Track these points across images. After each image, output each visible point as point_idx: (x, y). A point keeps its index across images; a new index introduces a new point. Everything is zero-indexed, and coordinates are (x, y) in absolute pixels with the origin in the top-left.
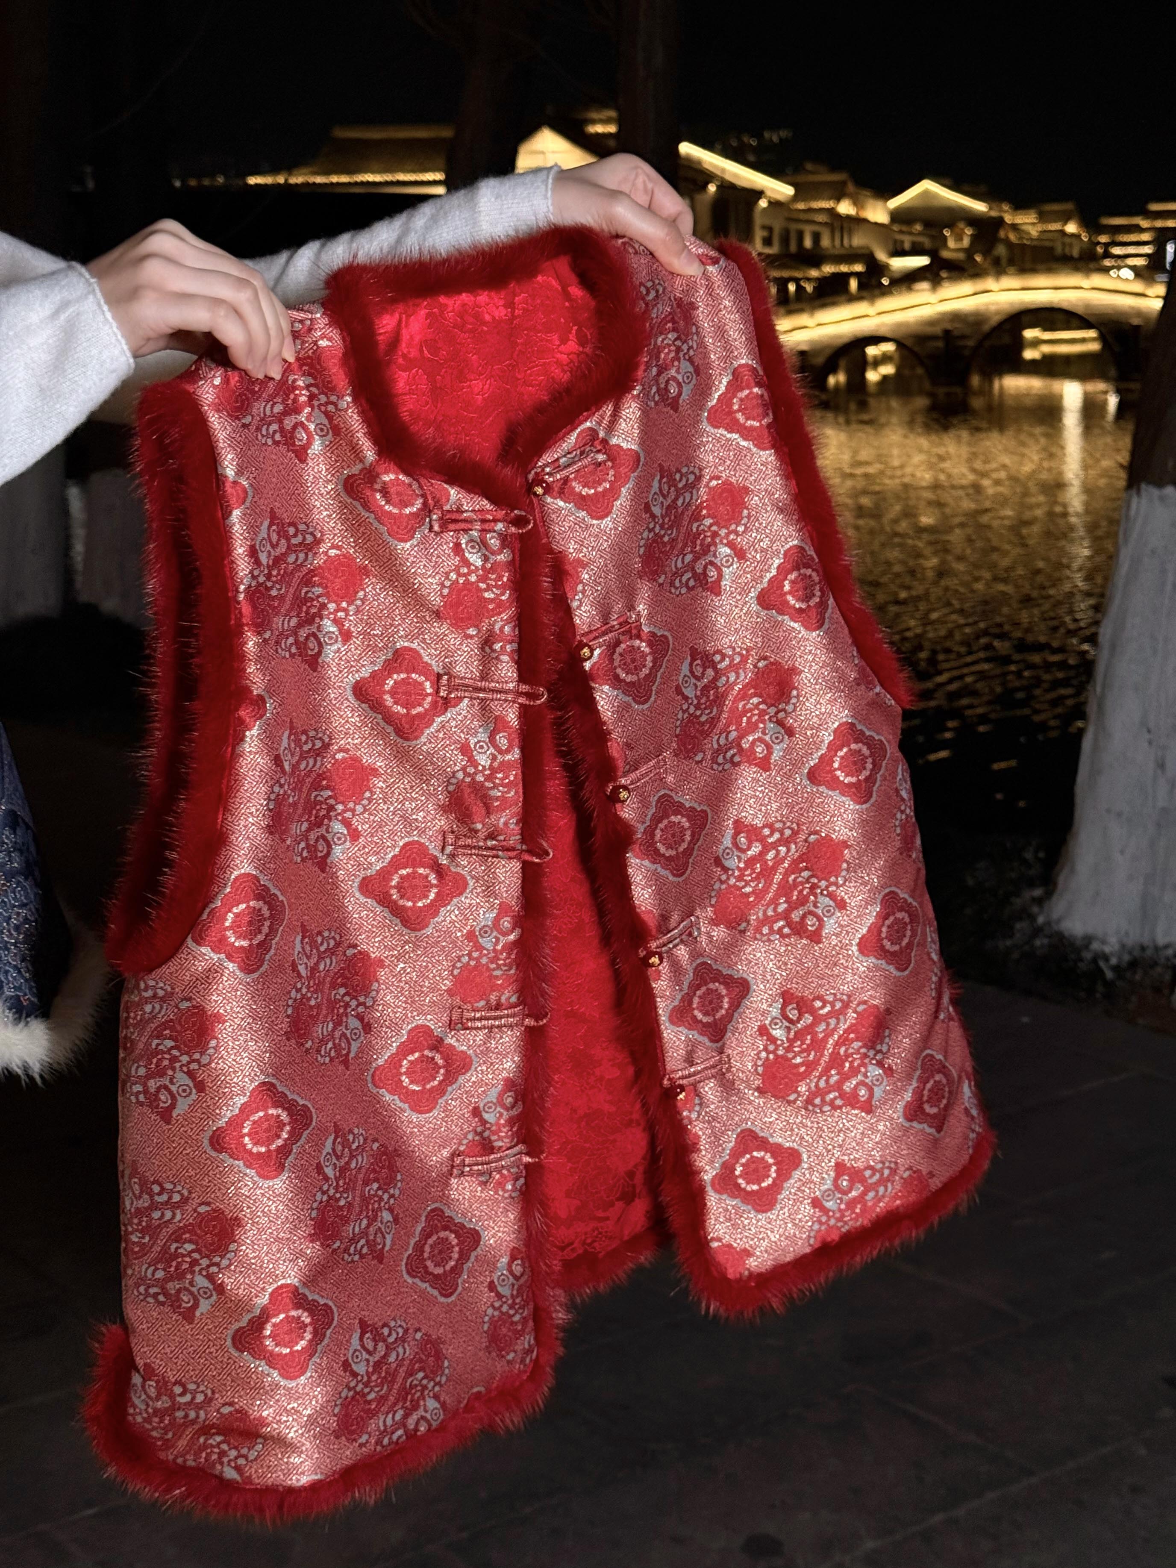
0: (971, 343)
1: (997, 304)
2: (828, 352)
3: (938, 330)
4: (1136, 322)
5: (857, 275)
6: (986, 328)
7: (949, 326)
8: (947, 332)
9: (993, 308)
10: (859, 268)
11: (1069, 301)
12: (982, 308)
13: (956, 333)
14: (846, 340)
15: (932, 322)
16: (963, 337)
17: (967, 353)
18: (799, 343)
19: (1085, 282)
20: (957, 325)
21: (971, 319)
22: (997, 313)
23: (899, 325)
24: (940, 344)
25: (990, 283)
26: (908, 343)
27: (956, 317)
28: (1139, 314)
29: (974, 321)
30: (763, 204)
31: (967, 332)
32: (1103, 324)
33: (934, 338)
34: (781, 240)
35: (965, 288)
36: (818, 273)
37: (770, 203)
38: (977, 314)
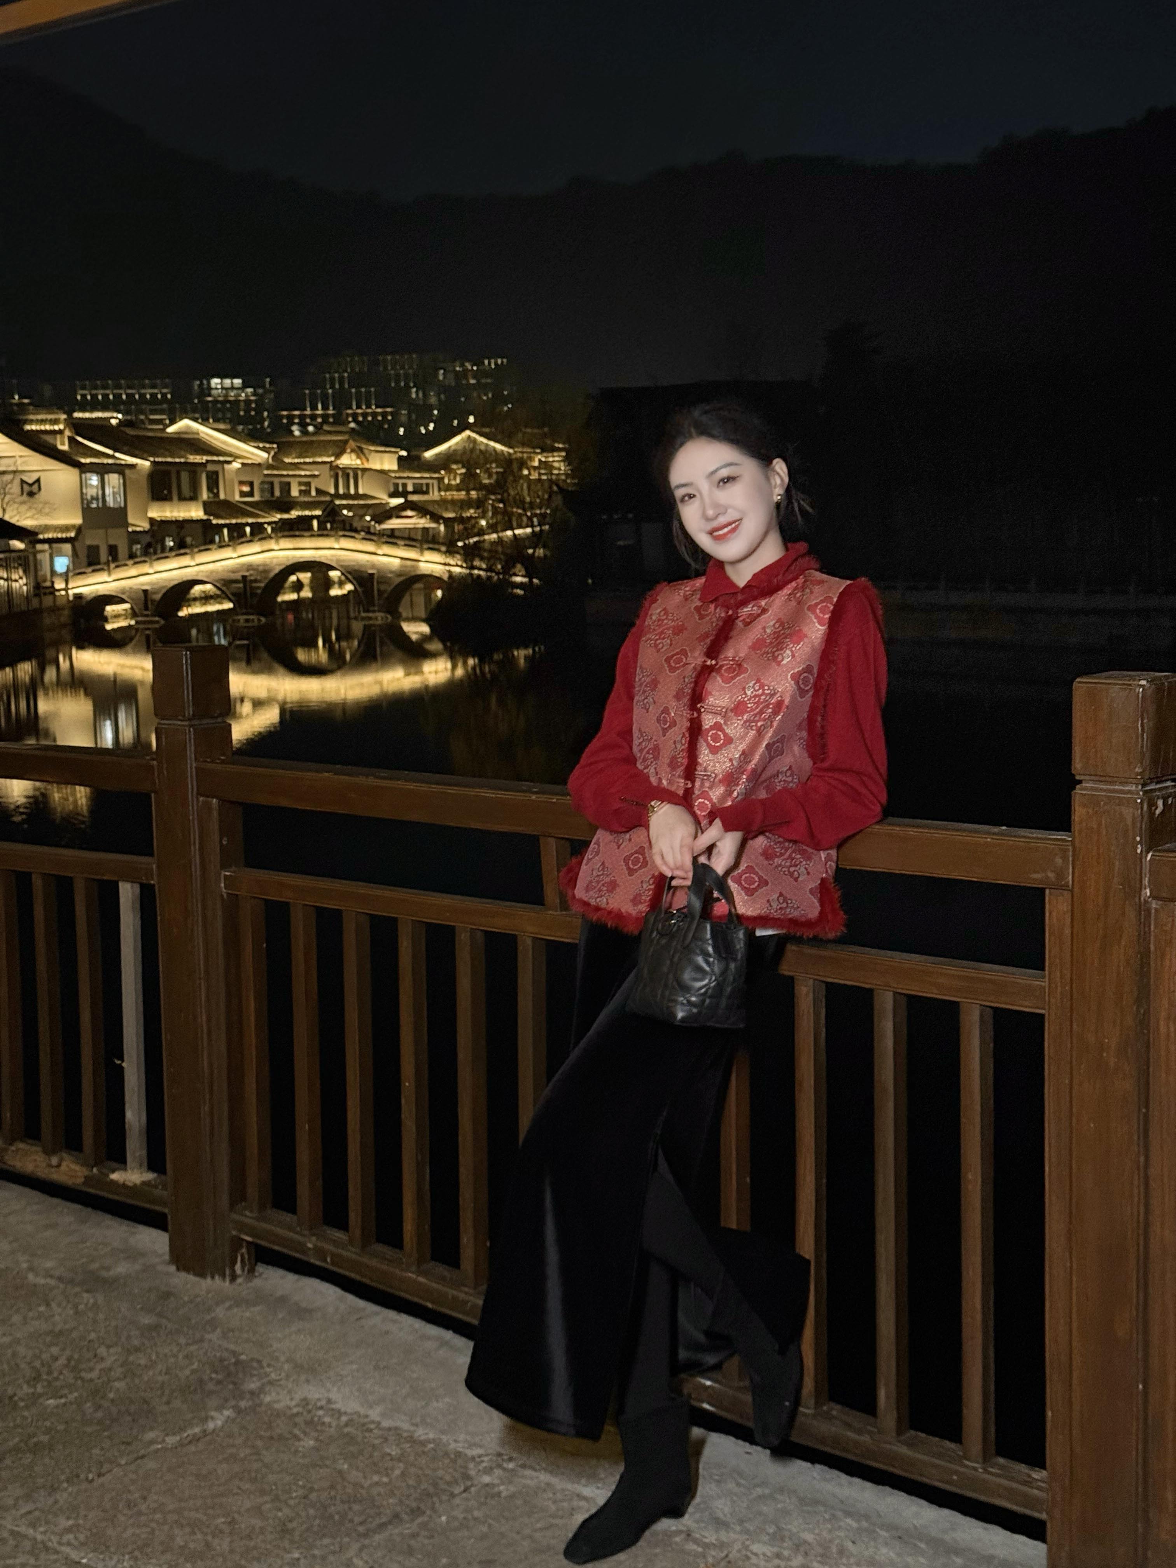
0: (262, 585)
1: (277, 558)
2: (164, 591)
3: (238, 576)
4: (371, 571)
6: (272, 575)
7: (246, 574)
8: (244, 577)
9: (275, 561)
11: (324, 558)
12: (268, 561)
13: (252, 578)
14: (176, 582)
15: (235, 571)
16: (256, 581)
17: (259, 591)
18: (143, 584)
19: (334, 545)
20: (251, 572)
21: (261, 568)
22: (280, 565)
23: (212, 572)
24: (241, 585)
25: (272, 544)
26: (218, 585)
27: (250, 567)
28: (373, 566)
29: (263, 570)
30: (236, 465)
31: (259, 578)
32: (350, 573)
33: (236, 581)
34: (262, 491)
35: (256, 547)
36: (286, 516)
37: (243, 464)
38: (264, 565)
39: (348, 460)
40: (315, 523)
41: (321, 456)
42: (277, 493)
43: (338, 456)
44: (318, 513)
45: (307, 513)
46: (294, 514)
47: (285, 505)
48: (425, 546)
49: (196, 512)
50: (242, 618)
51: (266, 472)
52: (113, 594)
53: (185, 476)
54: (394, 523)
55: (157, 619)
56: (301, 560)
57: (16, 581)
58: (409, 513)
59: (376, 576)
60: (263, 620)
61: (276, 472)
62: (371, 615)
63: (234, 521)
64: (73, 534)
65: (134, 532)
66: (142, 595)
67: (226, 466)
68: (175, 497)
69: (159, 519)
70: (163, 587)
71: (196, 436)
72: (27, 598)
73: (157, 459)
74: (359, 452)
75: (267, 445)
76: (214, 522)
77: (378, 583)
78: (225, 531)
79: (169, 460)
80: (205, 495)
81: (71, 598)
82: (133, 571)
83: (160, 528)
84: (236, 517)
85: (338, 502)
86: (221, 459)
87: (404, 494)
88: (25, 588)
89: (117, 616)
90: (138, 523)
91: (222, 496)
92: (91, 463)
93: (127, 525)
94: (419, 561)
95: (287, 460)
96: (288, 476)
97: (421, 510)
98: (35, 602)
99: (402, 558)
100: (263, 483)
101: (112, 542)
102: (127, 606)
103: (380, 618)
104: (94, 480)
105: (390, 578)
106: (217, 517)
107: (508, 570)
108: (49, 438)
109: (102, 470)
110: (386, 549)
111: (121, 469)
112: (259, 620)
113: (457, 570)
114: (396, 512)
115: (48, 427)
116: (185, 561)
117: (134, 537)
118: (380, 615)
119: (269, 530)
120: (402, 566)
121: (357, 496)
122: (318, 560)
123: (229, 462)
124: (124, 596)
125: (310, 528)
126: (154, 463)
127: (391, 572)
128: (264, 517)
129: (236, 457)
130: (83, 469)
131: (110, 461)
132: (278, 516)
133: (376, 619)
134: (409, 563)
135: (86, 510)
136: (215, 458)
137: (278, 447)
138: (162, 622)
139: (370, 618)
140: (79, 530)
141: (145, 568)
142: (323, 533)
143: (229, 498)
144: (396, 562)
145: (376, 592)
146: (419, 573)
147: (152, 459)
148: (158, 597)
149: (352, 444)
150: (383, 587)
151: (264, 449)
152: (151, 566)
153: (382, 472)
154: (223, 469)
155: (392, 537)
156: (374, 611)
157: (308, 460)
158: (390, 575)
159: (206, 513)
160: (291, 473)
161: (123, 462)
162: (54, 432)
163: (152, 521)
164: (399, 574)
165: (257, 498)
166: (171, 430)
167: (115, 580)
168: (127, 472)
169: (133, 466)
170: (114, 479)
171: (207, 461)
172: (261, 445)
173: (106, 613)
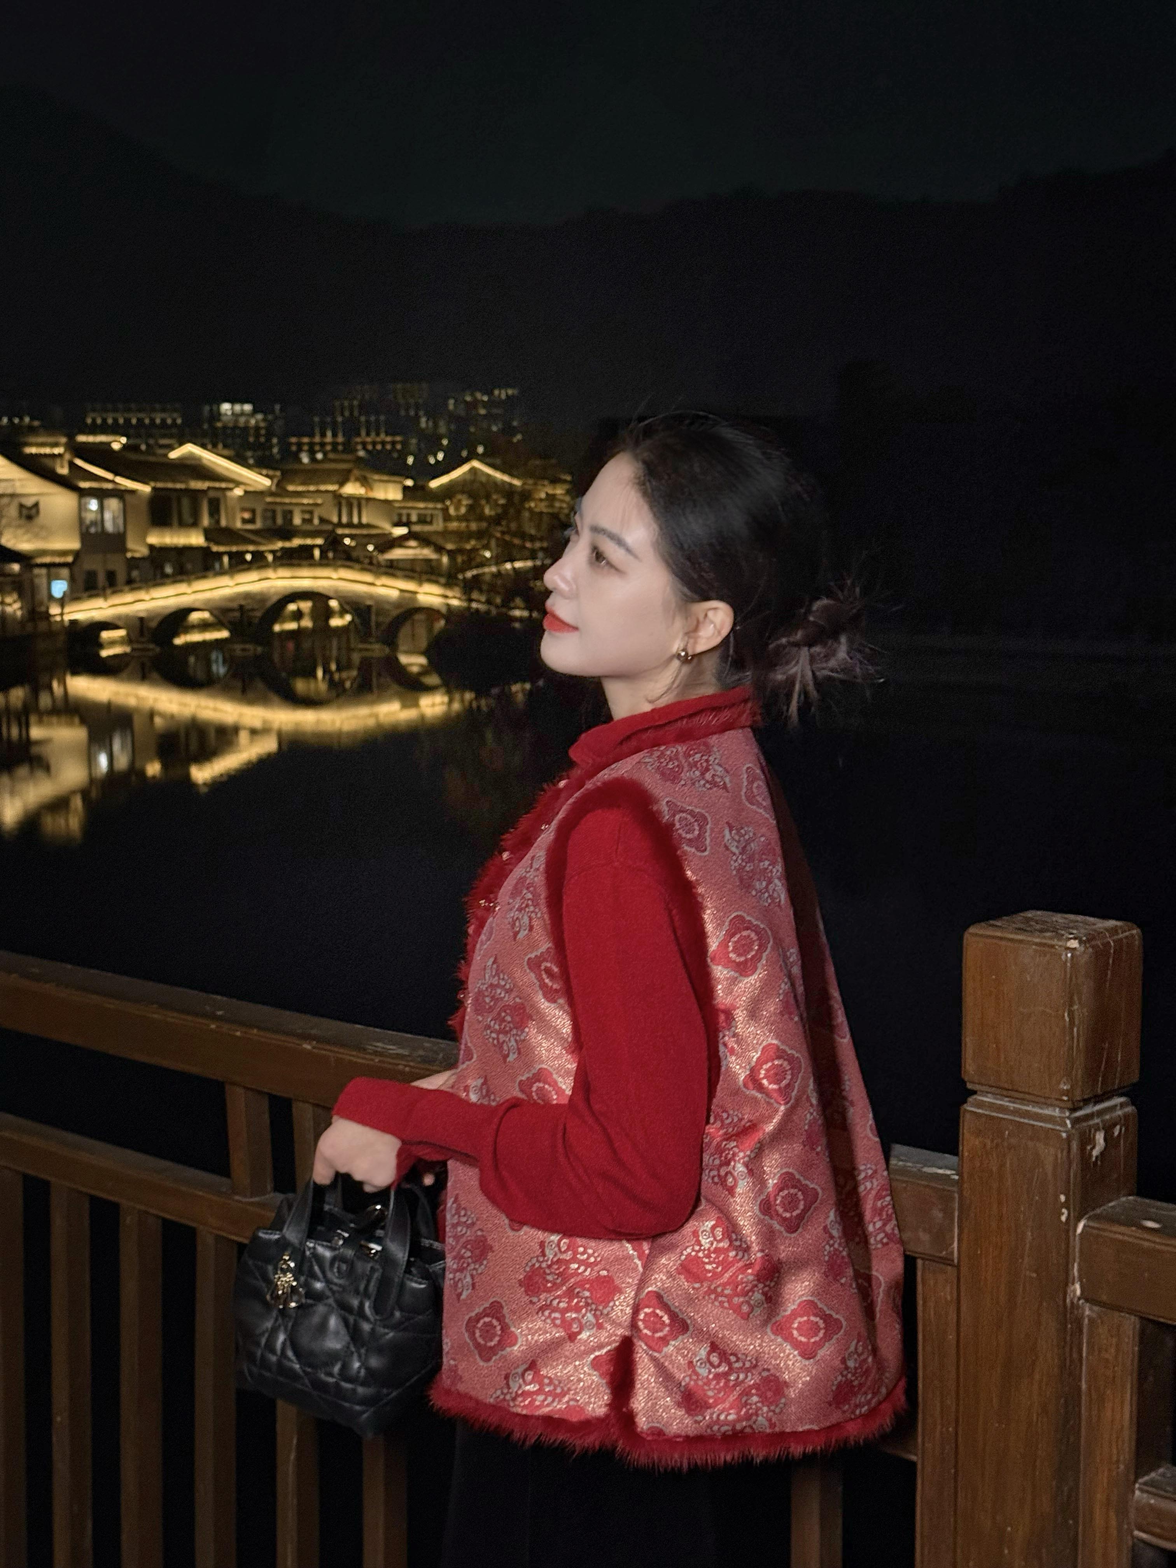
0: (259, 614)
1: (275, 587)
2: (159, 619)
3: (235, 605)
4: (369, 603)
6: (269, 604)
7: (243, 603)
8: (241, 607)
9: (273, 590)
11: (324, 587)
12: (266, 590)
13: (250, 607)
14: (173, 610)
15: (231, 599)
16: (253, 610)
17: (255, 620)
18: (138, 611)
19: (334, 575)
20: (249, 601)
21: (259, 597)
22: (276, 593)
23: (208, 601)
24: (237, 614)
25: (270, 573)
26: (215, 613)
27: (247, 596)
28: (371, 597)
29: (259, 599)
30: (238, 492)
31: (256, 607)
32: (348, 603)
33: (233, 610)
34: (264, 518)
35: (253, 576)
36: (287, 545)
37: (246, 492)
38: (262, 593)
39: (352, 489)
40: (317, 553)
41: (325, 482)
42: (280, 521)
43: (342, 484)
44: (319, 541)
45: (309, 542)
46: (296, 542)
47: (287, 533)
48: (424, 577)
49: (196, 539)
50: (238, 647)
51: (269, 499)
52: (108, 620)
53: (186, 502)
54: (397, 553)
55: (151, 646)
56: (300, 590)
57: (10, 605)
58: (413, 543)
59: (374, 610)
60: (259, 649)
61: (278, 500)
62: (369, 646)
63: (234, 549)
64: (70, 559)
65: (133, 558)
66: (138, 623)
67: (229, 494)
68: (175, 520)
69: (158, 546)
70: (158, 615)
71: (198, 462)
72: (22, 623)
73: (160, 485)
74: (364, 481)
75: (271, 473)
76: (215, 548)
77: (378, 614)
78: (226, 559)
79: (170, 485)
80: (206, 521)
81: (67, 624)
82: (129, 597)
83: (159, 554)
84: (237, 544)
85: (340, 531)
86: (223, 485)
87: (407, 524)
88: (19, 613)
89: (112, 643)
90: (137, 549)
91: (223, 523)
92: (90, 489)
93: (125, 550)
94: (416, 593)
95: (291, 488)
96: (291, 504)
97: (424, 540)
98: (29, 627)
99: (402, 591)
100: (265, 510)
101: (111, 567)
102: (122, 633)
103: (377, 650)
104: (93, 505)
105: (388, 610)
106: (218, 543)
107: (507, 603)
108: (48, 462)
109: (101, 495)
110: (385, 580)
111: (120, 494)
112: (255, 650)
113: (455, 603)
114: (400, 542)
115: (47, 450)
116: (182, 588)
117: (133, 563)
118: (377, 646)
119: (270, 557)
120: (401, 598)
121: (360, 525)
122: (316, 590)
123: (231, 489)
124: (120, 623)
125: (312, 556)
126: (154, 489)
127: (388, 603)
128: (264, 544)
129: (238, 484)
130: (83, 493)
131: (110, 486)
132: (279, 545)
133: (373, 650)
134: (407, 595)
135: (85, 536)
136: (217, 485)
137: (282, 474)
138: (158, 650)
139: (367, 650)
140: (77, 554)
141: (142, 595)
142: (324, 562)
143: (231, 526)
144: (394, 594)
145: (373, 624)
146: (418, 606)
147: (153, 484)
148: (154, 624)
149: (356, 472)
150: (381, 619)
151: (267, 476)
152: (147, 592)
153: (387, 502)
154: (225, 496)
155: (393, 569)
156: (371, 643)
157: (312, 488)
158: (387, 607)
159: (207, 539)
160: (294, 501)
161: (123, 488)
162: (53, 456)
163: (152, 547)
164: (397, 604)
165: (258, 525)
166: (174, 455)
167: (110, 606)
168: (128, 497)
169: (133, 492)
170: (113, 504)
171: (209, 488)
172: (264, 472)
173: (101, 640)
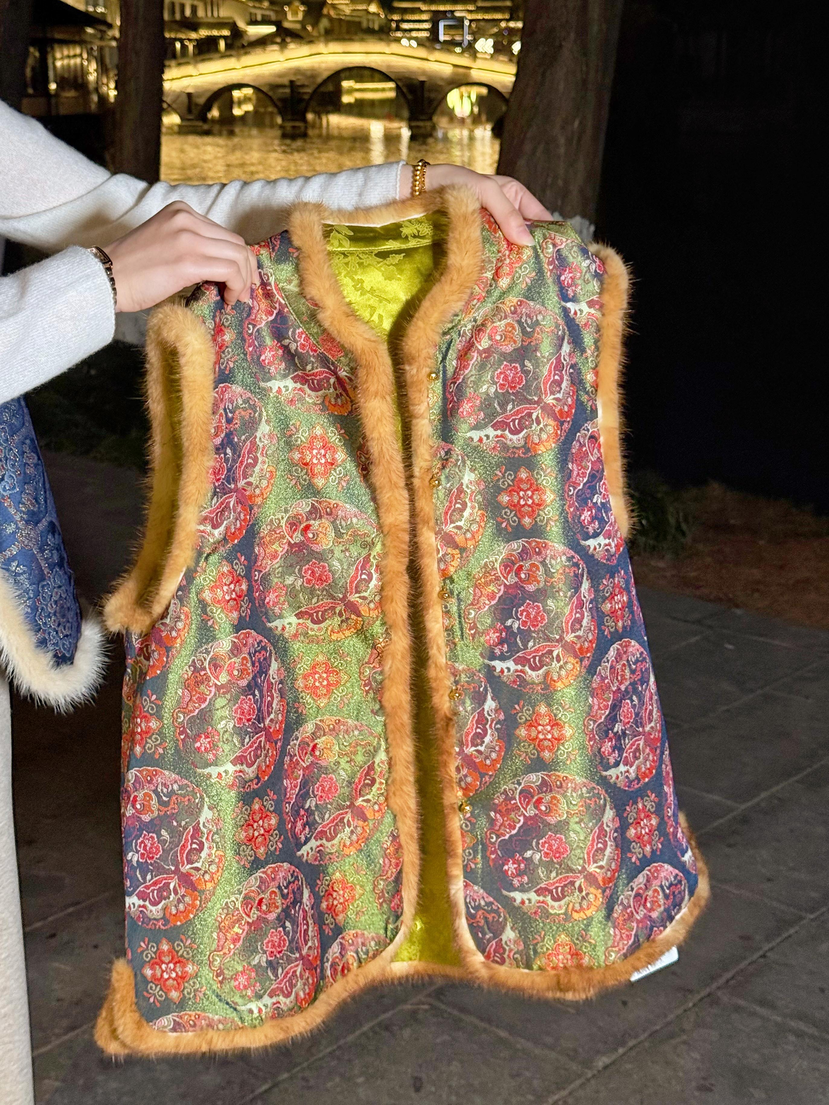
0: (309, 90)
1: (327, 63)
2: (208, 94)
3: (285, 81)
4: (422, 78)
5: (225, 38)
6: (319, 80)
7: (294, 79)
8: (292, 82)
9: (323, 66)
10: (226, 33)
11: (376, 63)
12: (316, 65)
13: (298, 83)
14: (221, 86)
15: (281, 75)
16: (303, 86)
17: (306, 97)
18: (186, 87)
20: (299, 77)
21: (309, 73)
23: (258, 76)
24: (288, 91)
25: (320, 47)
26: (265, 89)
27: (298, 71)
28: (424, 73)
29: (312, 74)
31: (306, 83)
32: (400, 80)
33: (283, 86)
38: (313, 69)
55: (199, 123)
56: (351, 65)
59: (426, 84)
62: (421, 124)
66: (185, 99)
70: (207, 91)
94: (469, 68)
99: (455, 66)
105: (440, 86)
110: (437, 56)
116: (231, 63)
120: (454, 74)
122: (368, 65)
127: (442, 79)
134: (461, 70)
139: (419, 127)
145: (425, 100)
146: (470, 81)
156: (423, 120)
158: (440, 83)
